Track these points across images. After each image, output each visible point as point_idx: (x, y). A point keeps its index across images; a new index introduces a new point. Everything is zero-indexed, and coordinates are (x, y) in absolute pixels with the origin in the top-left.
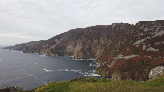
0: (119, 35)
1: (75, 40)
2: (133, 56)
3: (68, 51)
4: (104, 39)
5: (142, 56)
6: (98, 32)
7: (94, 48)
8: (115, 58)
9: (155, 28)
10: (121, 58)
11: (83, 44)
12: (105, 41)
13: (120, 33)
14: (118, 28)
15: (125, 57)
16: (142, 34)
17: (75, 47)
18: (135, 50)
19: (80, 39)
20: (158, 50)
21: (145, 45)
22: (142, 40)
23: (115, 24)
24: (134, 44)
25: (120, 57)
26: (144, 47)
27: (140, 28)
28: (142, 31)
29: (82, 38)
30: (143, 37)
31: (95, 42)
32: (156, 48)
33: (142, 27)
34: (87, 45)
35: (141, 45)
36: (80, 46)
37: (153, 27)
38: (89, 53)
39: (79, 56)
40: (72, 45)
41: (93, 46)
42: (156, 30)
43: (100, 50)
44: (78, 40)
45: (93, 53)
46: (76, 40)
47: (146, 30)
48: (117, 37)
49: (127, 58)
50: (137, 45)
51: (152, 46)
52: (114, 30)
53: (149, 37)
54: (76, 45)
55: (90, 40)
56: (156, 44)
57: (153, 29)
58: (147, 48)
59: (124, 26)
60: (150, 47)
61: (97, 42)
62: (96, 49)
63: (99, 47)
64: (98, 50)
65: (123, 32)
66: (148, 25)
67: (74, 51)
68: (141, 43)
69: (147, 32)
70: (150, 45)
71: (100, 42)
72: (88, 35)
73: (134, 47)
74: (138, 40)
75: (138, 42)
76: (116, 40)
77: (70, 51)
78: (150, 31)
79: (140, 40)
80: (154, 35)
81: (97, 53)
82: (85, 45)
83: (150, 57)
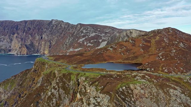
0: (62, 32)
1: (10, 35)
2: (80, 49)
3: (3, 48)
4: (48, 35)
5: (85, 48)
6: (37, 27)
7: (38, 44)
8: (68, 51)
9: (90, 31)
10: (73, 50)
11: (22, 39)
12: (49, 37)
13: (63, 31)
14: (59, 25)
15: (75, 50)
16: (83, 34)
17: (11, 42)
18: (80, 45)
19: (16, 34)
20: (93, 45)
21: (86, 42)
22: (83, 38)
23: (55, 20)
24: (79, 41)
25: (71, 50)
26: (85, 43)
27: (81, 30)
28: (82, 32)
29: (19, 33)
30: (84, 36)
31: (37, 37)
32: (92, 44)
33: (82, 29)
34: (28, 41)
35: (83, 42)
36: (18, 41)
37: (89, 30)
38: (32, 49)
39: (22, 52)
40: (5, 41)
41: (35, 42)
42: (90, 32)
43: (45, 45)
44: (14, 35)
45: (37, 48)
46: (12, 35)
47: (84, 31)
48: (61, 35)
49: (76, 50)
50: (81, 42)
51: (90, 43)
52: (56, 27)
53: (87, 37)
54: (12, 40)
55: (30, 36)
56: (92, 41)
57: (89, 31)
58: (87, 44)
59: (66, 25)
60: (88, 43)
61: (40, 38)
62: (40, 44)
63: (43, 42)
64: (43, 45)
65: (65, 30)
66: (85, 28)
67: (11, 47)
68: (83, 41)
69: (86, 33)
70: (88, 42)
71: (43, 38)
72: (26, 30)
73: (79, 43)
74: (81, 38)
75: (81, 40)
76: (60, 37)
77: (6, 48)
78: (87, 33)
79: (82, 38)
80: (90, 35)
81: (42, 48)
82: (25, 41)
83: (89, 49)
